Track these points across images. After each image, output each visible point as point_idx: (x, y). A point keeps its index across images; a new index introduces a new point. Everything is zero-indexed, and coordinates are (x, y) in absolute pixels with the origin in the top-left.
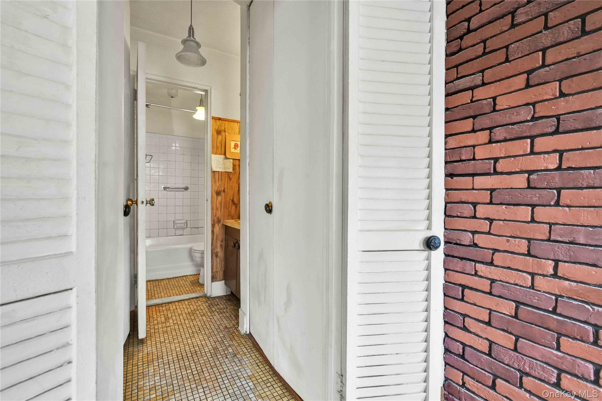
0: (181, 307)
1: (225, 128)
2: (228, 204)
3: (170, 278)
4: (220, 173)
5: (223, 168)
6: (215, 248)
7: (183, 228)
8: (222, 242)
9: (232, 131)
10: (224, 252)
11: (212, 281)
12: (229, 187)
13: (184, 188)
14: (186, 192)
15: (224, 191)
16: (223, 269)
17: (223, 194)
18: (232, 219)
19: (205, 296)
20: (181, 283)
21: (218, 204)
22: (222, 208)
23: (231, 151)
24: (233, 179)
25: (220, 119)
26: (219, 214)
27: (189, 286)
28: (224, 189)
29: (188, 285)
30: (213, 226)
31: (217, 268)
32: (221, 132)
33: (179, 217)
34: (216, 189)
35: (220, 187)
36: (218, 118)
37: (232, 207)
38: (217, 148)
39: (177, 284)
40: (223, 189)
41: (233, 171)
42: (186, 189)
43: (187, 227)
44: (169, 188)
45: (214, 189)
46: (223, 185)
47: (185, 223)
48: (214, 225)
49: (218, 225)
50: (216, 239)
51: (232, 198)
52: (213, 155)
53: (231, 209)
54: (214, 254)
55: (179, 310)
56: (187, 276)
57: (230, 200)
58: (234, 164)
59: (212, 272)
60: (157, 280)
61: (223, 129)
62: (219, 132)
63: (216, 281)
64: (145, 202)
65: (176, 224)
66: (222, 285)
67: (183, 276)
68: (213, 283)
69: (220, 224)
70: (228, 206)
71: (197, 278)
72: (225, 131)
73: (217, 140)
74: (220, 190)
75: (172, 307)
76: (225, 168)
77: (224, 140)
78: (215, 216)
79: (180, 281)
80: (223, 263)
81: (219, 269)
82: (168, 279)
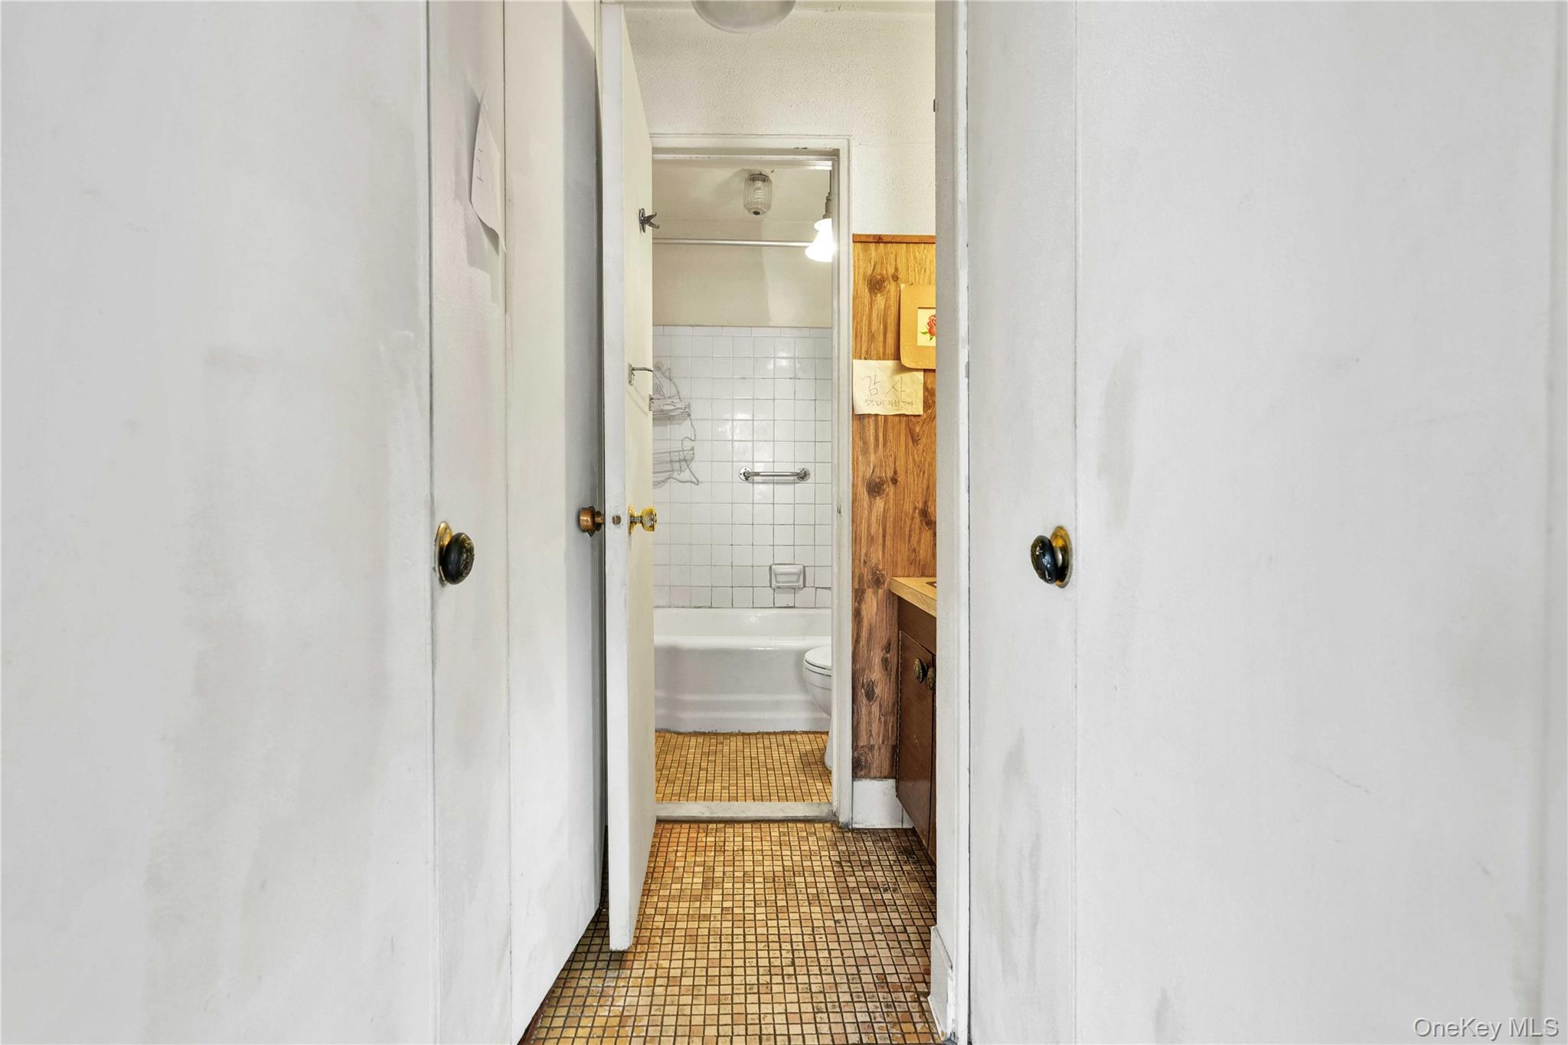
0: (757, 846)
1: (896, 270)
2: (908, 523)
3: (749, 734)
4: (881, 420)
5: (890, 403)
6: (864, 670)
7: (794, 589)
8: (888, 652)
9: (919, 273)
10: (893, 684)
11: (855, 776)
12: (911, 466)
13: (797, 474)
14: (801, 486)
15: (894, 481)
16: (892, 741)
17: (890, 489)
18: (923, 575)
19: (832, 820)
20: (775, 755)
21: (874, 526)
22: (888, 537)
23: (920, 343)
24: (924, 440)
25: (879, 240)
26: (877, 556)
27: (793, 772)
28: (895, 472)
29: (792, 765)
30: (858, 595)
31: (871, 735)
32: (884, 282)
33: (783, 555)
34: (868, 475)
35: (881, 466)
36: (875, 236)
37: (920, 533)
38: (872, 337)
39: (762, 758)
40: (890, 474)
41: (924, 411)
42: (803, 476)
43: (804, 586)
44: (757, 474)
45: (861, 474)
46: (891, 459)
47: (799, 575)
48: (863, 592)
49: (876, 593)
50: (869, 639)
51: (920, 505)
52: (857, 363)
53: (919, 542)
54: (861, 689)
55: (748, 857)
56: (794, 733)
57: (914, 512)
58: (930, 386)
59: (855, 747)
60: (716, 734)
61: (891, 271)
62: (876, 285)
63: (867, 776)
64: (625, 521)
65: (776, 575)
66: (885, 794)
67: (783, 733)
68: (858, 784)
69: (880, 591)
70: (907, 530)
71: (821, 746)
72: (896, 278)
73: (871, 309)
74: (880, 478)
75: (733, 838)
76: (896, 403)
77: (893, 310)
78: (865, 562)
79: (774, 747)
80: (891, 719)
81: (877, 740)
82: (743, 734)
